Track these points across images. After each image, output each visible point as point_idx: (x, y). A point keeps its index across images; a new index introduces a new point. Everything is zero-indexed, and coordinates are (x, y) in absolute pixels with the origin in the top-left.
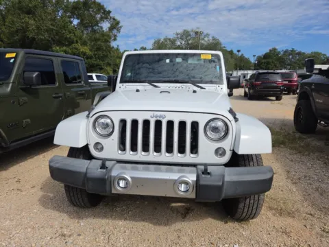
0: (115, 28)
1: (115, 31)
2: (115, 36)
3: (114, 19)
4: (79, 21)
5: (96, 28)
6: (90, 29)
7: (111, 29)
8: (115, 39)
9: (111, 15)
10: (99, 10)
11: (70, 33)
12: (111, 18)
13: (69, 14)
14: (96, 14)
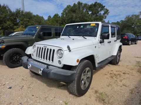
0: (106, 13)
1: (106, 15)
2: (106, 17)
3: (106, 9)
4: (91, 12)
5: (98, 14)
6: (95, 15)
7: (104, 14)
8: (105, 18)
9: (105, 8)
10: (100, 6)
11: (87, 17)
12: (105, 9)
13: (88, 10)
14: (98, 8)
